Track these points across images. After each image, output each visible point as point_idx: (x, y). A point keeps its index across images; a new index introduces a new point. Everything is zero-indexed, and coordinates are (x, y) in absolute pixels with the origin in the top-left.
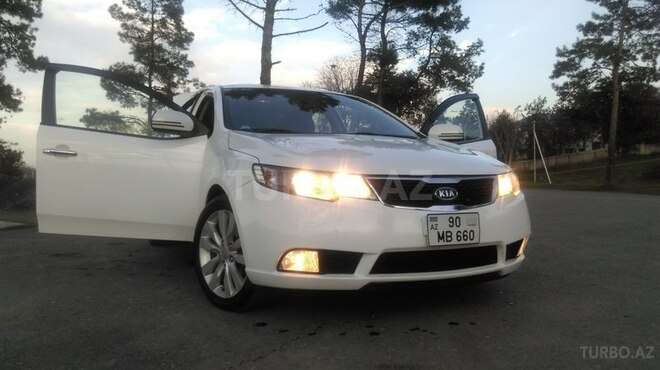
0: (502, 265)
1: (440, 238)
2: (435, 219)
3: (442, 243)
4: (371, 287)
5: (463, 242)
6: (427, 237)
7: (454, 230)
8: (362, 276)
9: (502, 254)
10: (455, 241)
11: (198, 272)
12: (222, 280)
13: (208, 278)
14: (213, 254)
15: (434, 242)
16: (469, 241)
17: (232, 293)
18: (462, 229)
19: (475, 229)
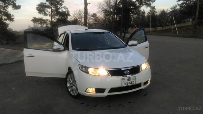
0: (143, 87)
1: (125, 84)
2: (124, 79)
3: (126, 85)
4: (108, 96)
5: (131, 84)
6: (122, 84)
7: (129, 82)
8: (106, 94)
9: (142, 85)
10: (129, 84)
11: (67, 88)
12: (73, 90)
13: (69, 90)
14: (70, 84)
15: (124, 85)
16: (133, 84)
17: (75, 94)
18: (131, 81)
19: (135, 81)
